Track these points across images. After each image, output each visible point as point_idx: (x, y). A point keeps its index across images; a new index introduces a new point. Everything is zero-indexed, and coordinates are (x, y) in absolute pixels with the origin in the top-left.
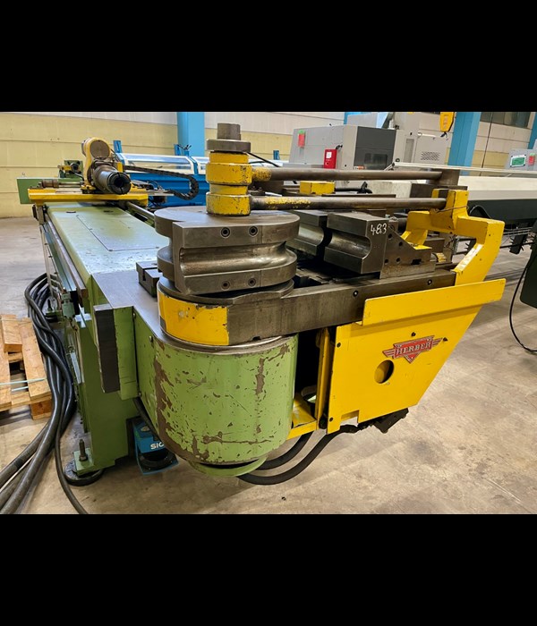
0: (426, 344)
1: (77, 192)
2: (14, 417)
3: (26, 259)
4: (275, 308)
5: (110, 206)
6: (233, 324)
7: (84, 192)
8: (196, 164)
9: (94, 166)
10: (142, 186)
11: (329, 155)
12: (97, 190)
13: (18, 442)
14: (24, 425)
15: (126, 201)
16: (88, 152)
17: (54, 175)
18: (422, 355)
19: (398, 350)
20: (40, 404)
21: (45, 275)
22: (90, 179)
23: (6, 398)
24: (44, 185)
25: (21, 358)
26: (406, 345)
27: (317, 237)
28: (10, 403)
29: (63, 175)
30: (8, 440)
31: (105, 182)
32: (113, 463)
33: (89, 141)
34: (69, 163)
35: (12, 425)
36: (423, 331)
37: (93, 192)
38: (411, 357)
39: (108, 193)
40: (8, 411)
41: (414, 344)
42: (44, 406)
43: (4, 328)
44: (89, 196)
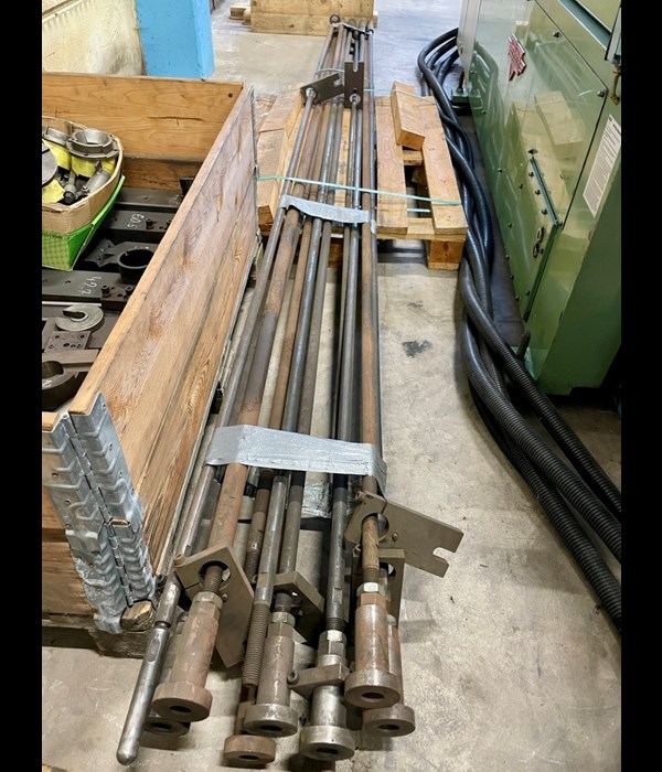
2: (400, 255)
3: (419, 9)
13: (406, 296)
14: (412, 272)
20: (446, 245)
23: (400, 219)
25: (419, 160)
28: (406, 229)
30: (391, 289)
32: (567, 392)
35: (397, 266)
40: (391, 241)
42: (450, 249)
43: (400, 106)
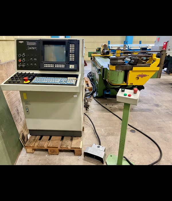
0: (145, 76)
1: (100, 55)
4: (121, 67)
5: (105, 57)
6: (116, 68)
7: (101, 54)
8: (128, 46)
9: (104, 49)
10: (112, 53)
11: (165, 44)
12: (104, 54)
15: (108, 56)
16: (103, 47)
17: (95, 51)
18: (144, 77)
19: (140, 76)
21: (91, 72)
22: (102, 52)
24: (94, 53)
25: (88, 83)
26: (141, 75)
27: (130, 60)
28: (87, 88)
29: (97, 51)
31: (105, 52)
33: (103, 44)
34: (98, 48)
36: (144, 73)
37: (103, 54)
38: (142, 77)
39: (105, 55)
41: (142, 75)
42: (91, 89)
44: (102, 55)
